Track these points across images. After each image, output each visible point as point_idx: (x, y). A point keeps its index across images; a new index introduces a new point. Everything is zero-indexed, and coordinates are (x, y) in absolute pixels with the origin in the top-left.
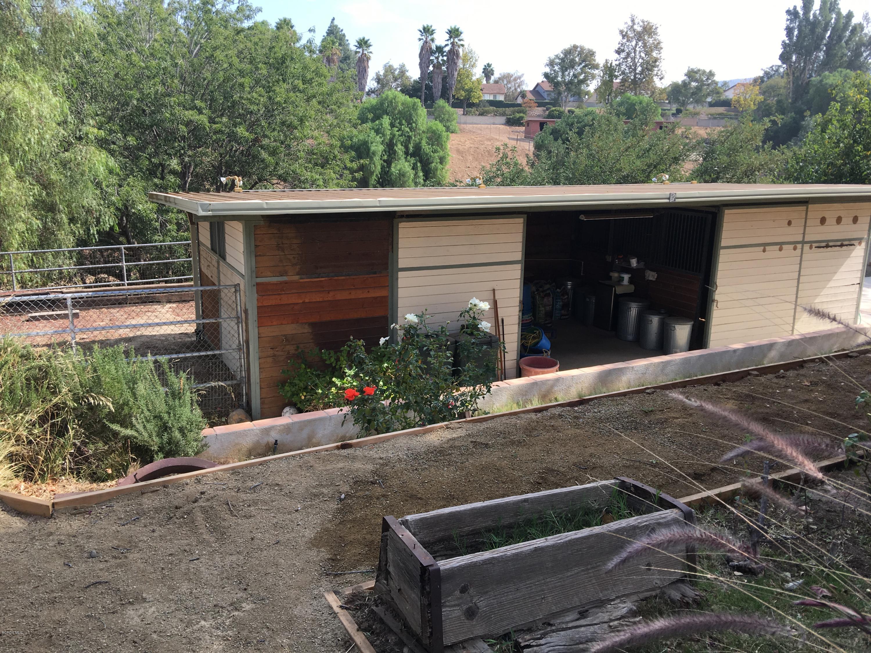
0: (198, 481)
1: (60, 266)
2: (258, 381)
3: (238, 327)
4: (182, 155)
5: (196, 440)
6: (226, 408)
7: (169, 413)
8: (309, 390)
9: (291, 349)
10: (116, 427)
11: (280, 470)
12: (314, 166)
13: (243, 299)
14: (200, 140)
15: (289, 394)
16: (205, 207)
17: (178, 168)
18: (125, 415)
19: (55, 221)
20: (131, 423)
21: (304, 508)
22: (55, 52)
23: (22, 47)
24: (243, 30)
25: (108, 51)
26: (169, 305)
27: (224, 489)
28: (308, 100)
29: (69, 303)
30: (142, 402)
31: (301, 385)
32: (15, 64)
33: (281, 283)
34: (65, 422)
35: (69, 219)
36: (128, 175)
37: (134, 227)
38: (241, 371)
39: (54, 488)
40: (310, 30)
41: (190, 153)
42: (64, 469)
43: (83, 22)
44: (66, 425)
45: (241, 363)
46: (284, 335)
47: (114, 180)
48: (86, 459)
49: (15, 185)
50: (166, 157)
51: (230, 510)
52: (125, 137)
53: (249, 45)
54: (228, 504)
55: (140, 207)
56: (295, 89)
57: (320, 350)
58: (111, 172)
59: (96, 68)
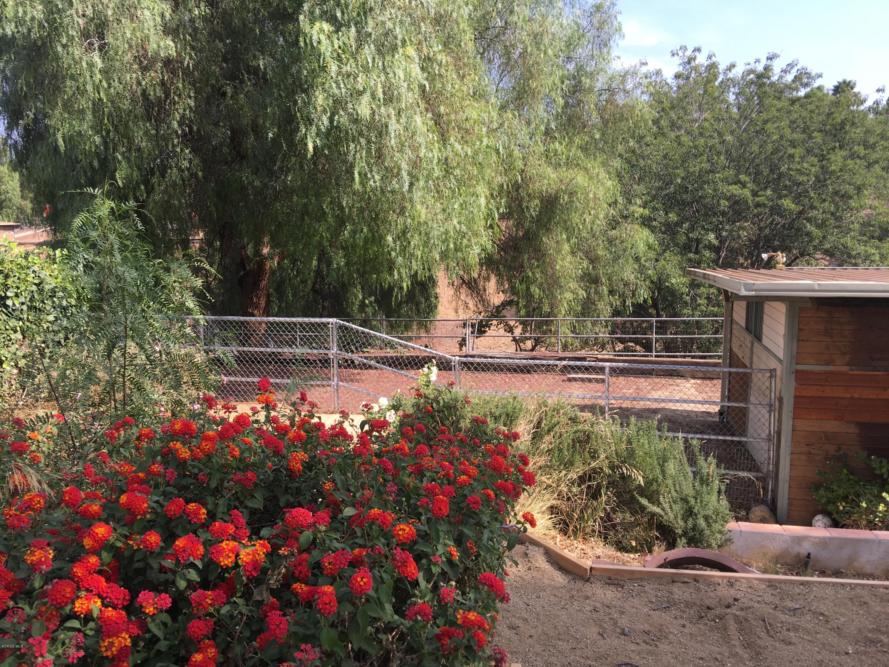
0: (731, 585)
1: (596, 334)
2: (788, 478)
3: (770, 416)
4: (720, 230)
5: (720, 532)
6: (748, 500)
7: (696, 499)
8: (849, 501)
9: (831, 449)
10: (644, 501)
11: (826, 596)
12: (869, 239)
13: (778, 385)
14: (740, 214)
15: (824, 500)
16: (748, 287)
17: (716, 242)
18: (653, 491)
19: (597, 292)
20: (658, 500)
21: (857, 653)
22: (613, 141)
23: (587, 138)
24: (799, 99)
25: (661, 133)
26: (692, 381)
27: (759, 602)
28: (869, 166)
29: (607, 371)
30: (670, 482)
31: (841, 492)
32: (580, 154)
33: (826, 373)
34: (599, 486)
35: (610, 291)
36: (664, 251)
37: (665, 299)
38: (769, 464)
39: (584, 547)
40: (878, 91)
41: (727, 227)
42: (594, 531)
43: (640, 111)
44: (600, 491)
45: (769, 455)
46: (824, 432)
47: (652, 255)
48: (614, 526)
49: (568, 260)
50: (703, 232)
51: (766, 628)
52: (666, 214)
53: (804, 114)
54: (764, 621)
55: (673, 281)
56: (853, 156)
57: (869, 456)
58: (650, 247)
59: (647, 151)
